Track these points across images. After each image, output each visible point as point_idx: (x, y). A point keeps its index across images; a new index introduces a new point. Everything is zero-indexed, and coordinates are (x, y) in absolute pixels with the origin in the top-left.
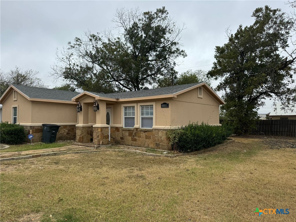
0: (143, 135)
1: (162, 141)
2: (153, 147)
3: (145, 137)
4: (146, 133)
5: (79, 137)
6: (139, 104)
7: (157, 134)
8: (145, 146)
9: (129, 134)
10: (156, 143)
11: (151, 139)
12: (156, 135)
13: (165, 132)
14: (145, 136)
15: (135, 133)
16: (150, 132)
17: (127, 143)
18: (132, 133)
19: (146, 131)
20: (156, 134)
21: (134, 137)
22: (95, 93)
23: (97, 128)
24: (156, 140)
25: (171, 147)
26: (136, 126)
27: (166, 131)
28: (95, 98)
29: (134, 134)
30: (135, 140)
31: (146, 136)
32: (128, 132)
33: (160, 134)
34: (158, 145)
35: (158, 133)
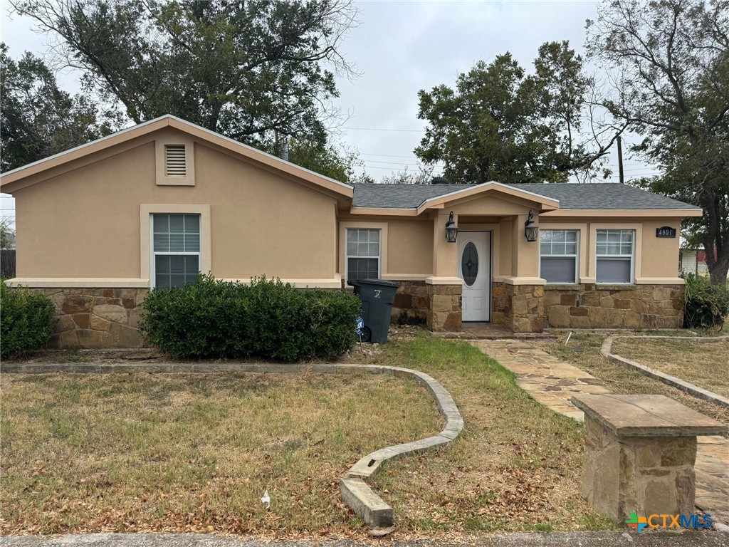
0: (608, 299)
1: (660, 310)
2: (637, 324)
3: (613, 304)
4: (618, 295)
5: (445, 315)
6: (594, 227)
7: (647, 297)
8: (615, 324)
9: (562, 300)
10: (646, 316)
11: (629, 308)
12: (645, 299)
13: (669, 291)
14: (612, 300)
15: (583, 296)
16: (629, 292)
17: (556, 322)
18: (574, 296)
19: (618, 291)
20: (645, 295)
21: (580, 306)
22: (520, 185)
23: (530, 288)
24: (644, 310)
25: (683, 320)
26: (585, 279)
27: (672, 289)
28: (541, 204)
29: (578, 299)
30: (584, 313)
31: (616, 301)
32: (560, 294)
33: (656, 295)
34: (649, 320)
35: (651, 293)
